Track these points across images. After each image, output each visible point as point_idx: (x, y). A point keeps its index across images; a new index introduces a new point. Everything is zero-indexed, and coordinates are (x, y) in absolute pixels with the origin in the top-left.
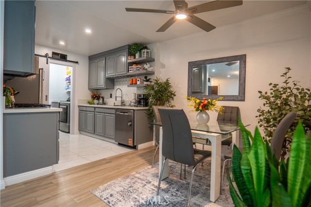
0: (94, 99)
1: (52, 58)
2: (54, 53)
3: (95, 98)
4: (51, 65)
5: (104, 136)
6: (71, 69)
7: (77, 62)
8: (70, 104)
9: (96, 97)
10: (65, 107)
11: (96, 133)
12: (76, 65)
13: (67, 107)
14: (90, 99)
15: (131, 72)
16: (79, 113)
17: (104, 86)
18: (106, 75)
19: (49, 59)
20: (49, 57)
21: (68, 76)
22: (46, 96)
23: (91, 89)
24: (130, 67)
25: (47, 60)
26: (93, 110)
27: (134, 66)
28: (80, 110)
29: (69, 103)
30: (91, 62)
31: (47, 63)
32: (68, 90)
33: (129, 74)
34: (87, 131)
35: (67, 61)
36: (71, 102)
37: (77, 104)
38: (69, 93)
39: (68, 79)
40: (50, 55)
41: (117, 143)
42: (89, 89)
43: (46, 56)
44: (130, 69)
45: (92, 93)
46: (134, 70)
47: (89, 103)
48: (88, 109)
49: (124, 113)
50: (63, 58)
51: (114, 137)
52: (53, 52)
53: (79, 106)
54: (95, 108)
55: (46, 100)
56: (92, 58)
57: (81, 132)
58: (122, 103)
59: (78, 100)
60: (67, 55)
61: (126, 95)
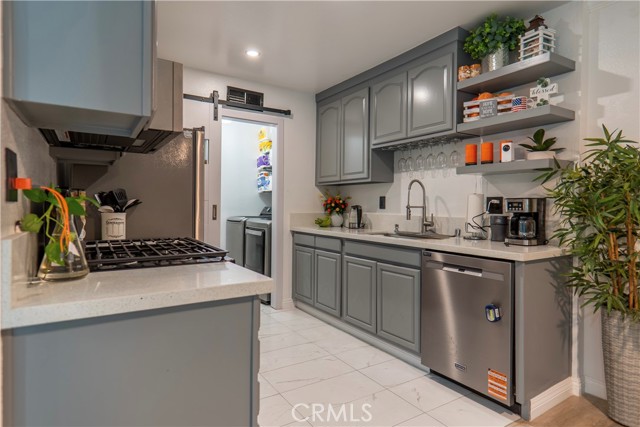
0: (331, 213)
1: (227, 104)
2: (232, 91)
3: (335, 208)
4: (225, 122)
5: (375, 334)
6: (271, 132)
7: (287, 113)
8: (270, 227)
9: (337, 205)
10: (259, 233)
11: (345, 317)
12: (286, 119)
13: (264, 233)
14: (320, 211)
15: (471, 122)
16: (295, 252)
17: (365, 175)
18: (373, 141)
19: (220, 106)
20: (221, 102)
21: (262, 154)
22: (215, 207)
23: (324, 186)
24: (466, 104)
25: (216, 108)
26: (338, 249)
27: (485, 100)
28: (296, 244)
29: (268, 222)
30: (322, 110)
31: (216, 118)
32: (263, 189)
33: (462, 128)
34: (317, 305)
35: (262, 109)
36: (274, 222)
37: (288, 227)
38: (267, 196)
39: (264, 161)
40: (223, 95)
41: (428, 369)
42: (320, 185)
43: (212, 99)
44: (466, 112)
45: (326, 194)
46: (483, 112)
47: (320, 224)
48: (320, 243)
49: (462, 269)
50: (254, 101)
51: (415, 347)
52: (228, 87)
53: (294, 233)
54: (342, 241)
55: (214, 219)
56: (326, 99)
57: (300, 305)
58: (426, 225)
59: (292, 216)
60: (262, 94)
61: (436, 202)
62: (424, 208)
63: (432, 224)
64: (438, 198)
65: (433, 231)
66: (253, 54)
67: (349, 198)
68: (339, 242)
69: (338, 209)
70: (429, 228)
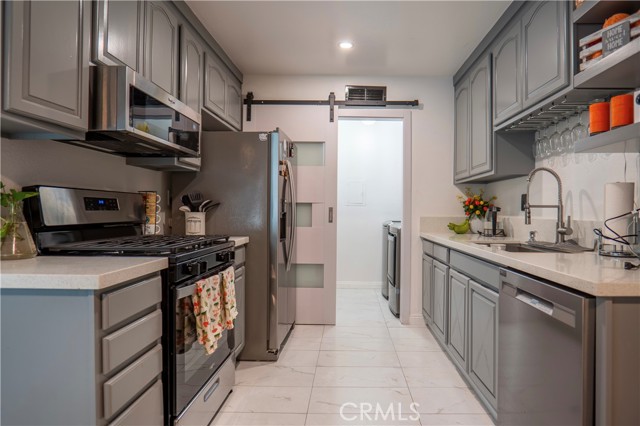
0: (471, 217)
1: (345, 104)
2: (353, 90)
3: (474, 211)
4: (342, 124)
7: (415, 103)
8: (400, 232)
9: (476, 208)
11: (450, 346)
12: (414, 111)
15: (591, 68)
16: (423, 260)
18: (496, 120)
19: (336, 107)
22: (331, 210)
24: (584, 41)
25: (332, 110)
26: (445, 259)
27: (611, 27)
28: (426, 255)
30: (457, 94)
31: (332, 120)
33: (579, 80)
35: (385, 104)
37: (417, 233)
40: (342, 96)
42: (457, 182)
44: (584, 54)
46: (608, 47)
47: (456, 229)
50: (375, 96)
52: (351, 87)
53: (423, 240)
54: (449, 251)
55: (331, 221)
58: (563, 234)
59: (423, 220)
60: (385, 88)
61: (581, 199)
62: (560, 208)
63: (569, 231)
64: (583, 192)
65: (574, 243)
66: (346, 46)
67: (495, 198)
68: (445, 250)
69: (478, 212)
70: (566, 238)
